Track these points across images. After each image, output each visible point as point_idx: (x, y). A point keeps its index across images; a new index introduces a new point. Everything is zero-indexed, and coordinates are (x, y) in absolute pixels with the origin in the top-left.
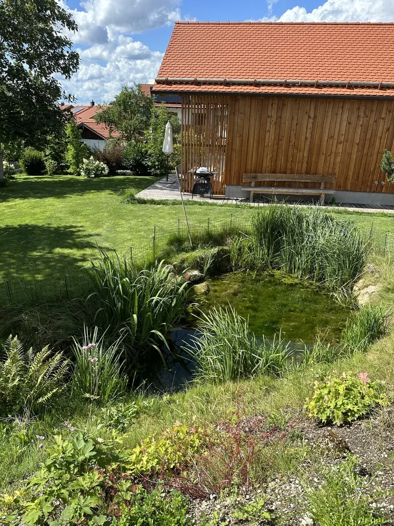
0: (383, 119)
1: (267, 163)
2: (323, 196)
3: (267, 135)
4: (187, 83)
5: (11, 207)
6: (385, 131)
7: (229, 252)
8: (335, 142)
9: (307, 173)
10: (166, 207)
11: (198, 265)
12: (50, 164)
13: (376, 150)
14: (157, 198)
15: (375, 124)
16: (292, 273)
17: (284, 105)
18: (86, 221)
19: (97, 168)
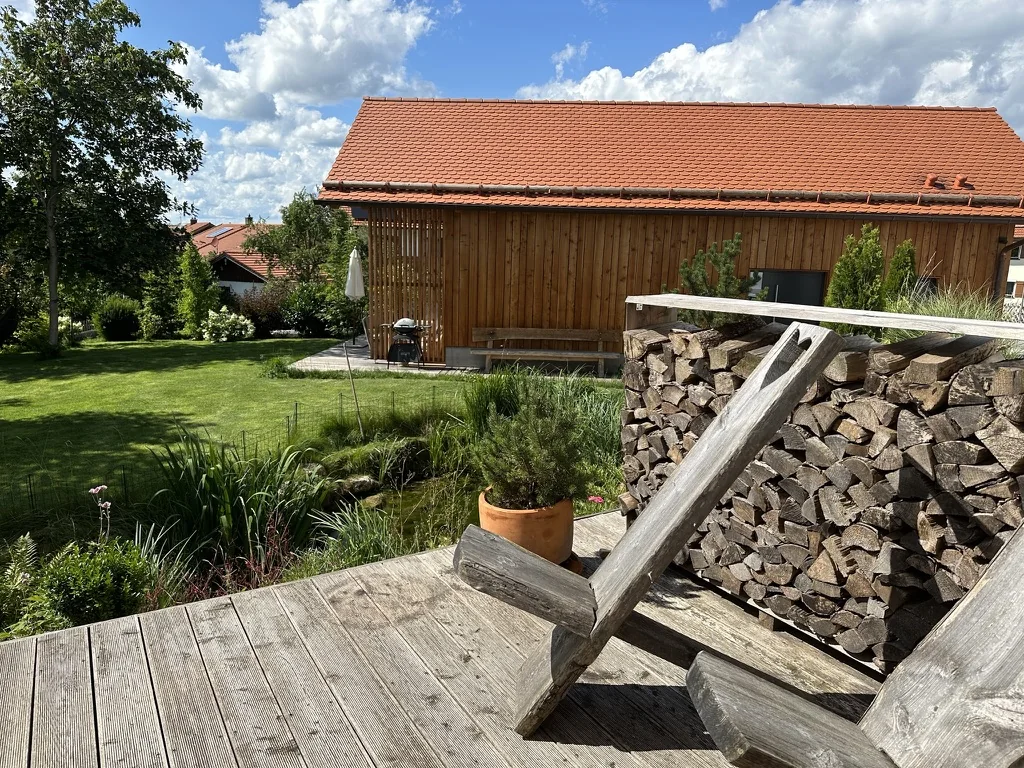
0: (684, 242)
1: (510, 311)
2: (601, 362)
3: (508, 268)
4: (375, 189)
5: (63, 388)
7: (428, 445)
8: (615, 278)
9: (576, 325)
10: (338, 383)
11: (371, 465)
12: (148, 319)
14: (323, 369)
15: (672, 249)
17: (530, 223)
18: (188, 405)
19: (234, 326)
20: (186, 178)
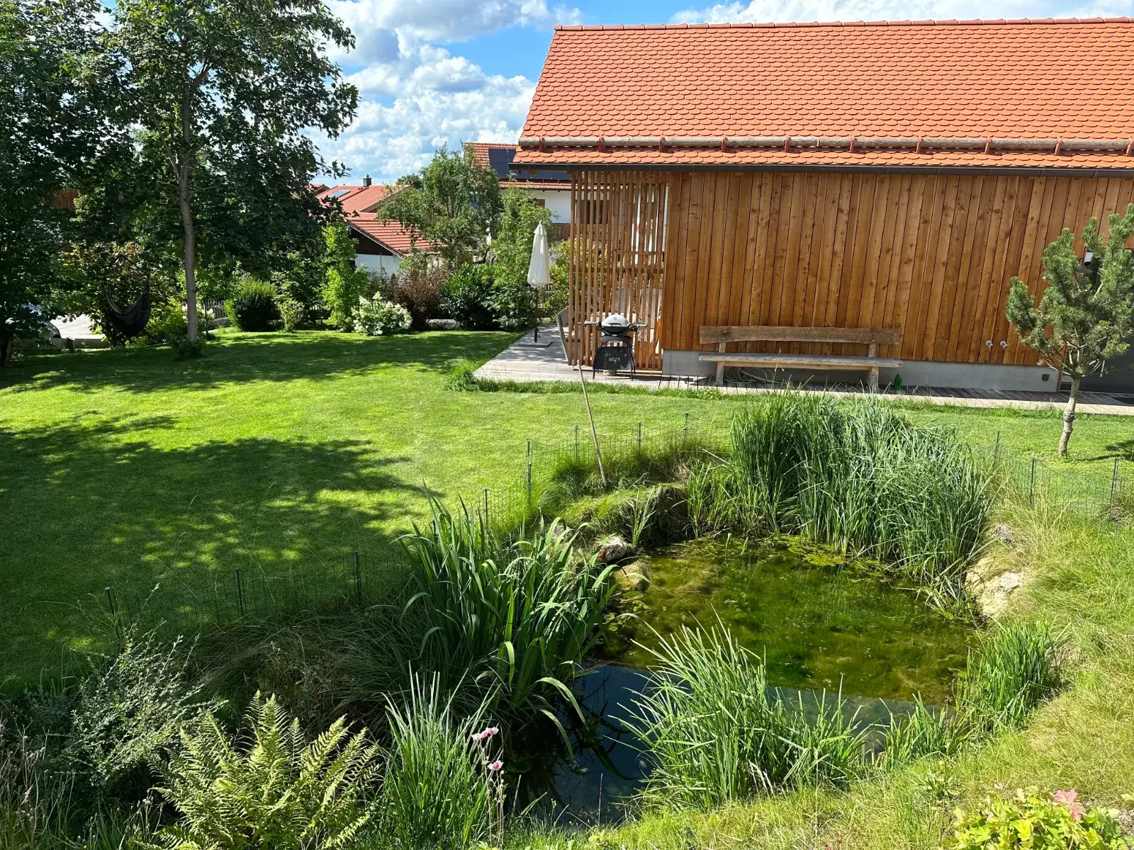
0: (997, 212)
1: (751, 304)
2: (875, 372)
3: (751, 247)
4: (584, 147)
5: (216, 401)
6: (1002, 235)
7: (686, 495)
8: (897, 259)
9: (839, 323)
10: (541, 399)
11: (621, 524)
12: (288, 308)
13: (986, 276)
14: (519, 379)
15: (980, 222)
16: (824, 542)
17: (785, 187)
18: (378, 431)
19: (389, 316)
20: (336, 134)
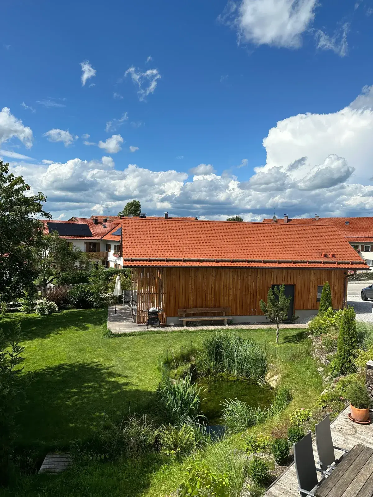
1: (191, 302)
2: (226, 320)
3: (190, 286)
4: (144, 260)
7: (195, 365)
8: (228, 288)
16: (230, 373)
